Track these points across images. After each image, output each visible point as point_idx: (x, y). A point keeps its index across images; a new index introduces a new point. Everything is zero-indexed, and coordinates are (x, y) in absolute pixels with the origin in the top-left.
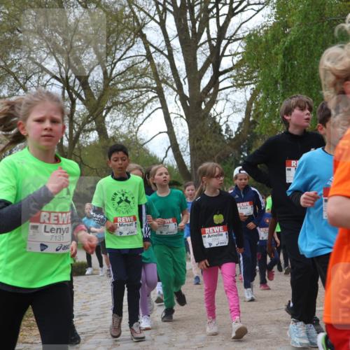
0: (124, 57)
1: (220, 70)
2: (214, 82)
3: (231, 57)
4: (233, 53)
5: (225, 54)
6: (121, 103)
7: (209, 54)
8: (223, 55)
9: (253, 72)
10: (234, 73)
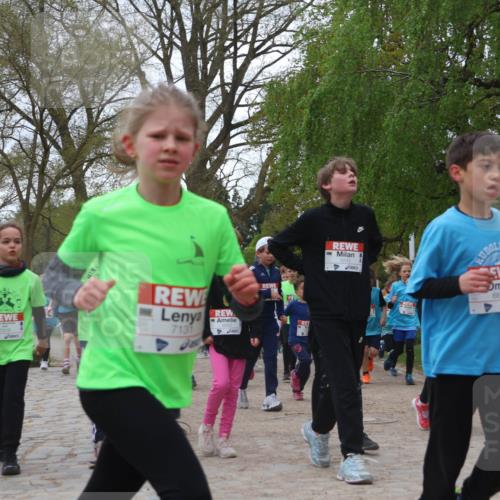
0: (115, 99)
1: (233, 122)
2: (224, 137)
3: (247, 108)
4: (250, 102)
5: (241, 103)
6: (107, 155)
7: (220, 102)
8: (238, 105)
9: (272, 127)
10: (249, 127)
